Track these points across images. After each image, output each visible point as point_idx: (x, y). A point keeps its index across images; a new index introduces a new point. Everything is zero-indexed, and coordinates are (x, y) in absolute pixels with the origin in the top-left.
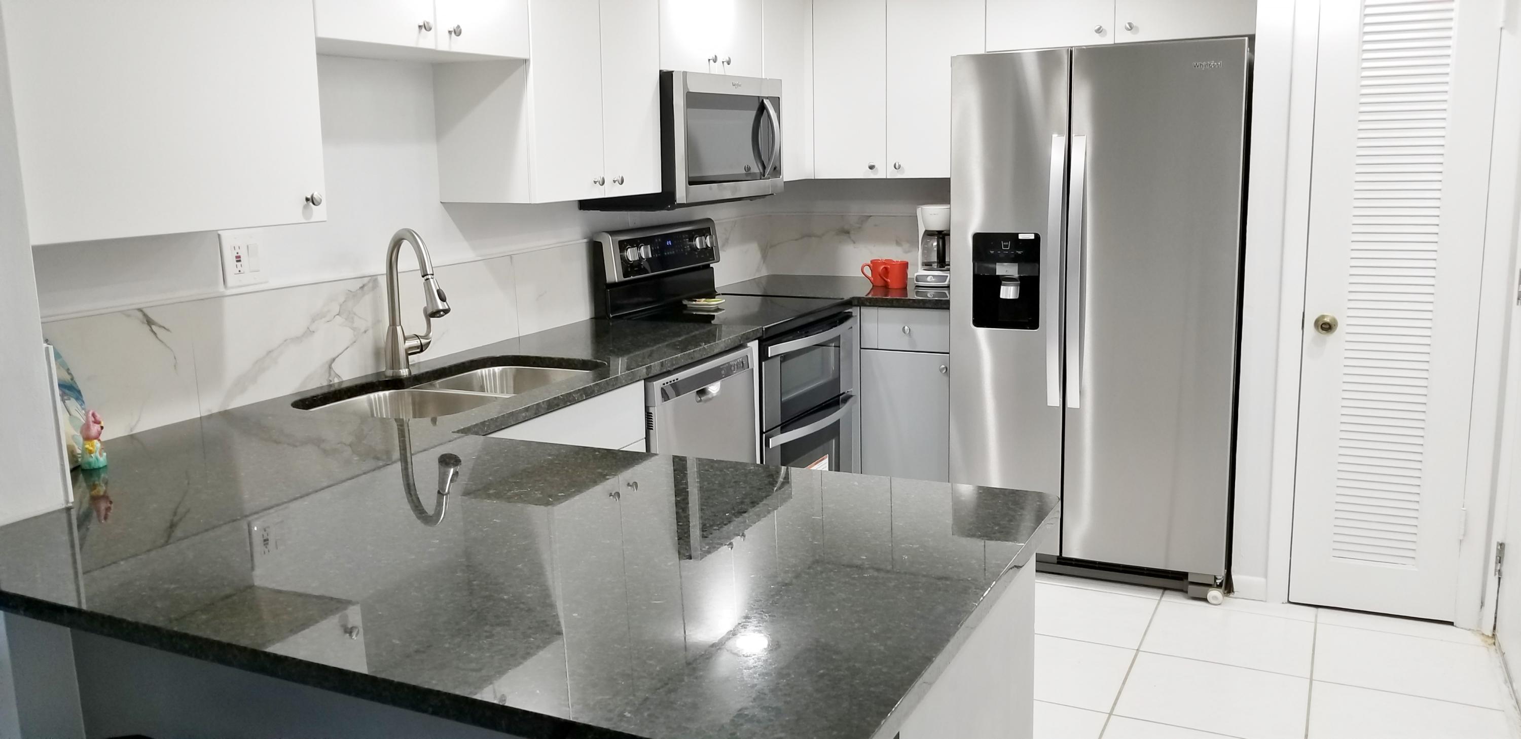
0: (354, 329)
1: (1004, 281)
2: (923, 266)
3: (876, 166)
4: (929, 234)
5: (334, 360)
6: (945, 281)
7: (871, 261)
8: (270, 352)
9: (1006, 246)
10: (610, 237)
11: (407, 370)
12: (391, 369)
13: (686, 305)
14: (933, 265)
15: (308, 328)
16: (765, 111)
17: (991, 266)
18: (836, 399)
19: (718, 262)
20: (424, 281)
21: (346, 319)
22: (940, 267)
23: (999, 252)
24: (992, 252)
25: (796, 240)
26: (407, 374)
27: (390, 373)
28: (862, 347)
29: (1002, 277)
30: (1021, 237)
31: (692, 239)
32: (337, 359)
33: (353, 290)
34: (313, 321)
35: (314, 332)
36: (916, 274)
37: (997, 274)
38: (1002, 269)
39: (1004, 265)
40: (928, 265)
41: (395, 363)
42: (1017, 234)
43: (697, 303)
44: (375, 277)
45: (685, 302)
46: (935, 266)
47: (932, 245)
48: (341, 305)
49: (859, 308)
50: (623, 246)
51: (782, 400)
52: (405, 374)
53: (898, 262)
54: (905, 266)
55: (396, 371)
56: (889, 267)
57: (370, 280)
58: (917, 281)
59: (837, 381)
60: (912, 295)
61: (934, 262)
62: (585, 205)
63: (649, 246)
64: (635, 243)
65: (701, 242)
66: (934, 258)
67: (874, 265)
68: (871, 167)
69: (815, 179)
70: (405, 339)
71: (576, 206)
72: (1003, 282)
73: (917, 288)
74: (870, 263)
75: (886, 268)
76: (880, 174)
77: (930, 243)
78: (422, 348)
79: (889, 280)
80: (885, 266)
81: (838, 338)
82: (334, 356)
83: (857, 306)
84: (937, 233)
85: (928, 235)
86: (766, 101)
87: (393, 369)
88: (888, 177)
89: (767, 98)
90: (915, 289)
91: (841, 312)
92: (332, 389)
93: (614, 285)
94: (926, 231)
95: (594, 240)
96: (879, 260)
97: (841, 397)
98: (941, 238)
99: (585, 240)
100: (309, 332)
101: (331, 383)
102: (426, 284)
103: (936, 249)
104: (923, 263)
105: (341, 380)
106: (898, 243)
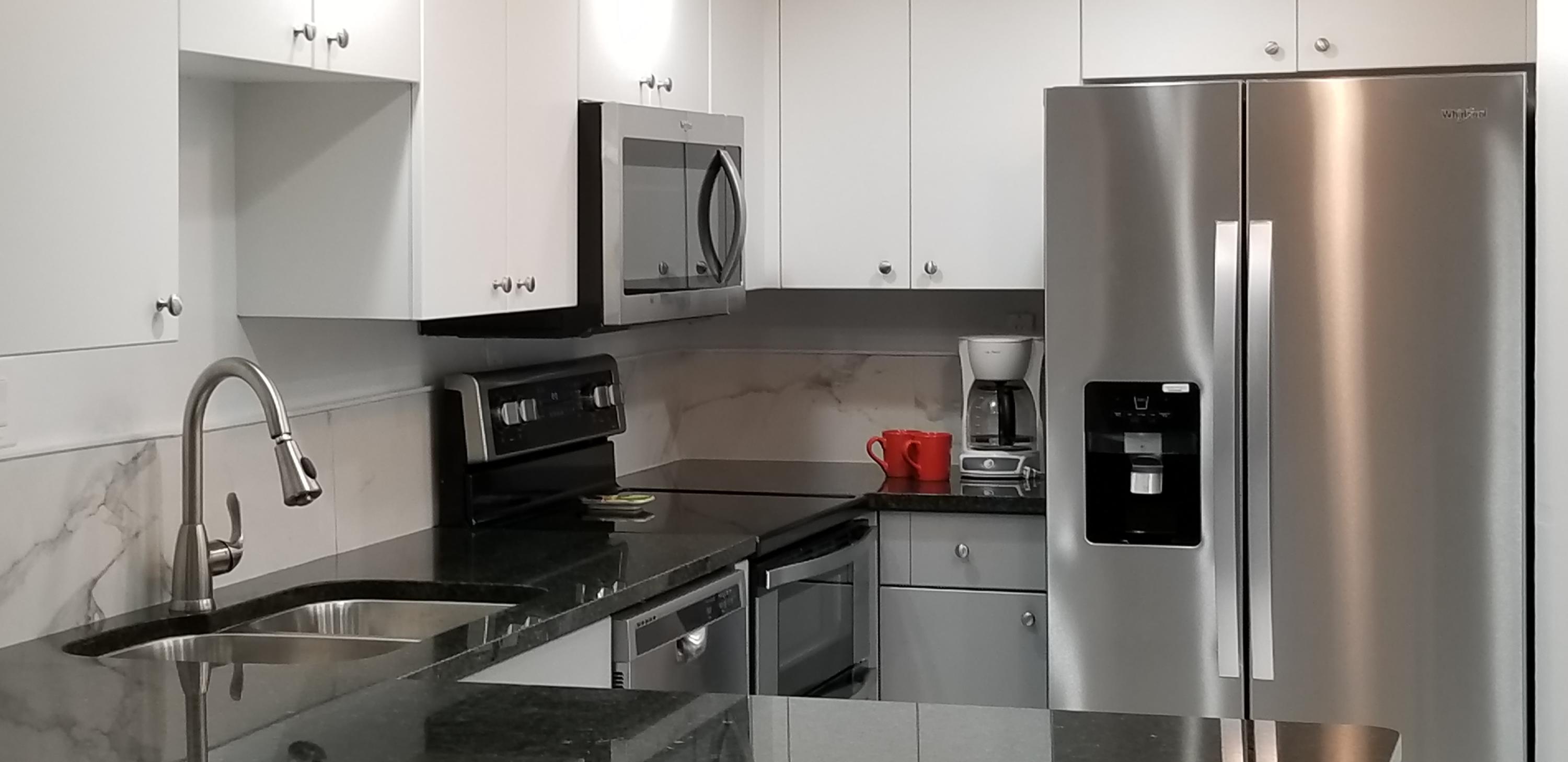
0: (121, 529)
1: (1135, 464)
2: (972, 441)
3: (892, 268)
4: (981, 386)
5: (95, 581)
6: (1015, 469)
7: (884, 434)
8: (15, 564)
9: (1141, 405)
10: (475, 380)
11: (209, 600)
12: (182, 599)
13: (586, 505)
14: (990, 440)
15: (65, 525)
16: (722, 168)
17: (1115, 438)
18: (847, 672)
19: (623, 432)
20: (275, 445)
21: (113, 512)
22: (1005, 444)
23: (1130, 414)
24: (1118, 414)
25: (732, 397)
26: (210, 607)
27: (180, 605)
28: (882, 582)
29: (1135, 457)
30: (1166, 388)
31: (587, 390)
32: (99, 581)
33: (123, 463)
34: (71, 513)
35: (71, 532)
36: (962, 457)
37: (1127, 451)
38: (1132, 444)
39: (1138, 437)
40: (980, 441)
41: (190, 587)
42: (1160, 385)
43: (603, 501)
44: (152, 442)
45: (585, 500)
46: (995, 442)
47: (989, 405)
48: (107, 488)
49: (876, 513)
50: (494, 399)
51: (781, 665)
52: (206, 608)
53: (933, 434)
54: (946, 441)
55: (192, 602)
56: (919, 442)
57: (147, 445)
58: (965, 468)
59: (846, 644)
60: (957, 491)
61: (994, 436)
62: (430, 328)
63: (534, 401)
64: (513, 395)
65: (603, 395)
66: (993, 428)
67: (889, 440)
68: (885, 270)
69: (782, 290)
70: (210, 546)
71: (415, 327)
72: (1134, 466)
73: (964, 480)
74: (881, 436)
75: (913, 446)
76: (900, 282)
77: (984, 403)
78: (231, 563)
79: (919, 466)
80: (913, 441)
81: (849, 567)
82: (95, 575)
83: (873, 510)
84: (994, 384)
85: (981, 388)
86: (723, 153)
87: (187, 599)
88: (913, 287)
89: (724, 148)
90: (961, 482)
91: (848, 521)
92: (92, 634)
93: (481, 466)
94: (976, 381)
95: (446, 387)
96: (897, 431)
97: (854, 669)
98: (1006, 393)
99: (429, 388)
100: (65, 533)
101: (91, 622)
102: (279, 450)
103: (996, 412)
104: (972, 436)
105: (102, 619)
106: (919, 404)
